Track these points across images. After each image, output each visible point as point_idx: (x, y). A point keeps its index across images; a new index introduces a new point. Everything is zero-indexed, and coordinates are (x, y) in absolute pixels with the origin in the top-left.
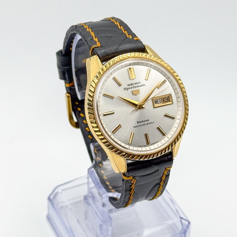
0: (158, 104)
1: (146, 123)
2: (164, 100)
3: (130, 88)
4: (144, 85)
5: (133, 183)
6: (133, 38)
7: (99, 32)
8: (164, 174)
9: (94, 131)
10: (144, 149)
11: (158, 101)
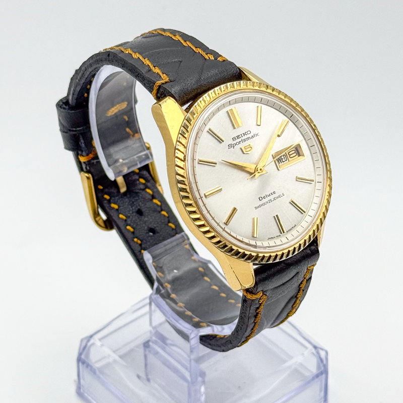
0: (283, 163)
1: (272, 197)
2: (290, 155)
3: (237, 144)
4: (257, 135)
5: (262, 303)
6: (216, 59)
7: (156, 57)
8: (305, 278)
9: (197, 225)
10: (278, 242)
11: (282, 157)
